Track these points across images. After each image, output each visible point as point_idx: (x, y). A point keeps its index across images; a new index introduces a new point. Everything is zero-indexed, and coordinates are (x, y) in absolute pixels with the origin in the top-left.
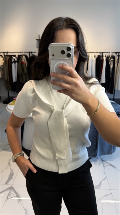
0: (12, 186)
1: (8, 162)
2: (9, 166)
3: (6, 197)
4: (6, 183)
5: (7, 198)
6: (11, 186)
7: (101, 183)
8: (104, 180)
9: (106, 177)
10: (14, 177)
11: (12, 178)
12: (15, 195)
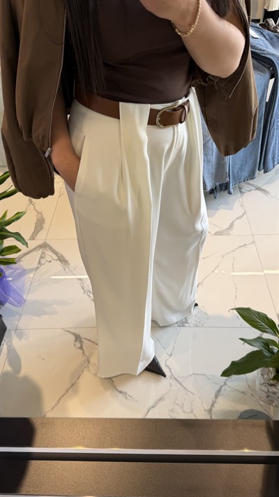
0: (45, 243)
2: (32, 206)
3: (37, 261)
4: (33, 237)
5: (39, 263)
6: (43, 242)
7: (232, 225)
8: (237, 218)
9: (245, 213)
10: (46, 226)
11: (42, 228)
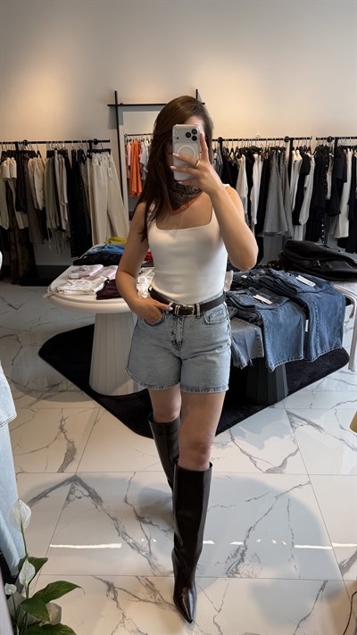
0: (75, 476)
1: (59, 424)
2: (62, 434)
3: (66, 497)
4: (61, 470)
5: (68, 499)
6: (73, 474)
7: (284, 463)
8: (291, 455)
9: (298, 450)
10: (77, 457)
11: (73, 459)
12: (87, 494)
